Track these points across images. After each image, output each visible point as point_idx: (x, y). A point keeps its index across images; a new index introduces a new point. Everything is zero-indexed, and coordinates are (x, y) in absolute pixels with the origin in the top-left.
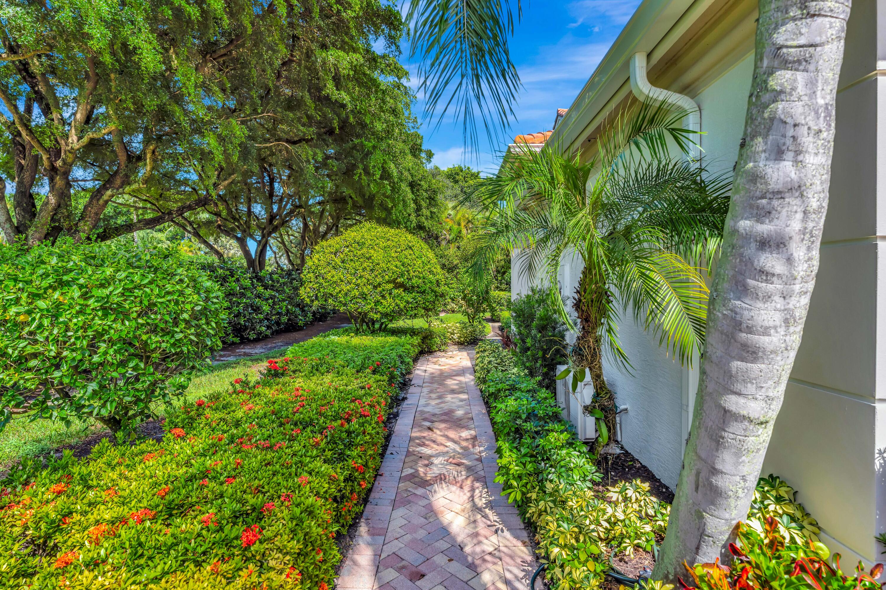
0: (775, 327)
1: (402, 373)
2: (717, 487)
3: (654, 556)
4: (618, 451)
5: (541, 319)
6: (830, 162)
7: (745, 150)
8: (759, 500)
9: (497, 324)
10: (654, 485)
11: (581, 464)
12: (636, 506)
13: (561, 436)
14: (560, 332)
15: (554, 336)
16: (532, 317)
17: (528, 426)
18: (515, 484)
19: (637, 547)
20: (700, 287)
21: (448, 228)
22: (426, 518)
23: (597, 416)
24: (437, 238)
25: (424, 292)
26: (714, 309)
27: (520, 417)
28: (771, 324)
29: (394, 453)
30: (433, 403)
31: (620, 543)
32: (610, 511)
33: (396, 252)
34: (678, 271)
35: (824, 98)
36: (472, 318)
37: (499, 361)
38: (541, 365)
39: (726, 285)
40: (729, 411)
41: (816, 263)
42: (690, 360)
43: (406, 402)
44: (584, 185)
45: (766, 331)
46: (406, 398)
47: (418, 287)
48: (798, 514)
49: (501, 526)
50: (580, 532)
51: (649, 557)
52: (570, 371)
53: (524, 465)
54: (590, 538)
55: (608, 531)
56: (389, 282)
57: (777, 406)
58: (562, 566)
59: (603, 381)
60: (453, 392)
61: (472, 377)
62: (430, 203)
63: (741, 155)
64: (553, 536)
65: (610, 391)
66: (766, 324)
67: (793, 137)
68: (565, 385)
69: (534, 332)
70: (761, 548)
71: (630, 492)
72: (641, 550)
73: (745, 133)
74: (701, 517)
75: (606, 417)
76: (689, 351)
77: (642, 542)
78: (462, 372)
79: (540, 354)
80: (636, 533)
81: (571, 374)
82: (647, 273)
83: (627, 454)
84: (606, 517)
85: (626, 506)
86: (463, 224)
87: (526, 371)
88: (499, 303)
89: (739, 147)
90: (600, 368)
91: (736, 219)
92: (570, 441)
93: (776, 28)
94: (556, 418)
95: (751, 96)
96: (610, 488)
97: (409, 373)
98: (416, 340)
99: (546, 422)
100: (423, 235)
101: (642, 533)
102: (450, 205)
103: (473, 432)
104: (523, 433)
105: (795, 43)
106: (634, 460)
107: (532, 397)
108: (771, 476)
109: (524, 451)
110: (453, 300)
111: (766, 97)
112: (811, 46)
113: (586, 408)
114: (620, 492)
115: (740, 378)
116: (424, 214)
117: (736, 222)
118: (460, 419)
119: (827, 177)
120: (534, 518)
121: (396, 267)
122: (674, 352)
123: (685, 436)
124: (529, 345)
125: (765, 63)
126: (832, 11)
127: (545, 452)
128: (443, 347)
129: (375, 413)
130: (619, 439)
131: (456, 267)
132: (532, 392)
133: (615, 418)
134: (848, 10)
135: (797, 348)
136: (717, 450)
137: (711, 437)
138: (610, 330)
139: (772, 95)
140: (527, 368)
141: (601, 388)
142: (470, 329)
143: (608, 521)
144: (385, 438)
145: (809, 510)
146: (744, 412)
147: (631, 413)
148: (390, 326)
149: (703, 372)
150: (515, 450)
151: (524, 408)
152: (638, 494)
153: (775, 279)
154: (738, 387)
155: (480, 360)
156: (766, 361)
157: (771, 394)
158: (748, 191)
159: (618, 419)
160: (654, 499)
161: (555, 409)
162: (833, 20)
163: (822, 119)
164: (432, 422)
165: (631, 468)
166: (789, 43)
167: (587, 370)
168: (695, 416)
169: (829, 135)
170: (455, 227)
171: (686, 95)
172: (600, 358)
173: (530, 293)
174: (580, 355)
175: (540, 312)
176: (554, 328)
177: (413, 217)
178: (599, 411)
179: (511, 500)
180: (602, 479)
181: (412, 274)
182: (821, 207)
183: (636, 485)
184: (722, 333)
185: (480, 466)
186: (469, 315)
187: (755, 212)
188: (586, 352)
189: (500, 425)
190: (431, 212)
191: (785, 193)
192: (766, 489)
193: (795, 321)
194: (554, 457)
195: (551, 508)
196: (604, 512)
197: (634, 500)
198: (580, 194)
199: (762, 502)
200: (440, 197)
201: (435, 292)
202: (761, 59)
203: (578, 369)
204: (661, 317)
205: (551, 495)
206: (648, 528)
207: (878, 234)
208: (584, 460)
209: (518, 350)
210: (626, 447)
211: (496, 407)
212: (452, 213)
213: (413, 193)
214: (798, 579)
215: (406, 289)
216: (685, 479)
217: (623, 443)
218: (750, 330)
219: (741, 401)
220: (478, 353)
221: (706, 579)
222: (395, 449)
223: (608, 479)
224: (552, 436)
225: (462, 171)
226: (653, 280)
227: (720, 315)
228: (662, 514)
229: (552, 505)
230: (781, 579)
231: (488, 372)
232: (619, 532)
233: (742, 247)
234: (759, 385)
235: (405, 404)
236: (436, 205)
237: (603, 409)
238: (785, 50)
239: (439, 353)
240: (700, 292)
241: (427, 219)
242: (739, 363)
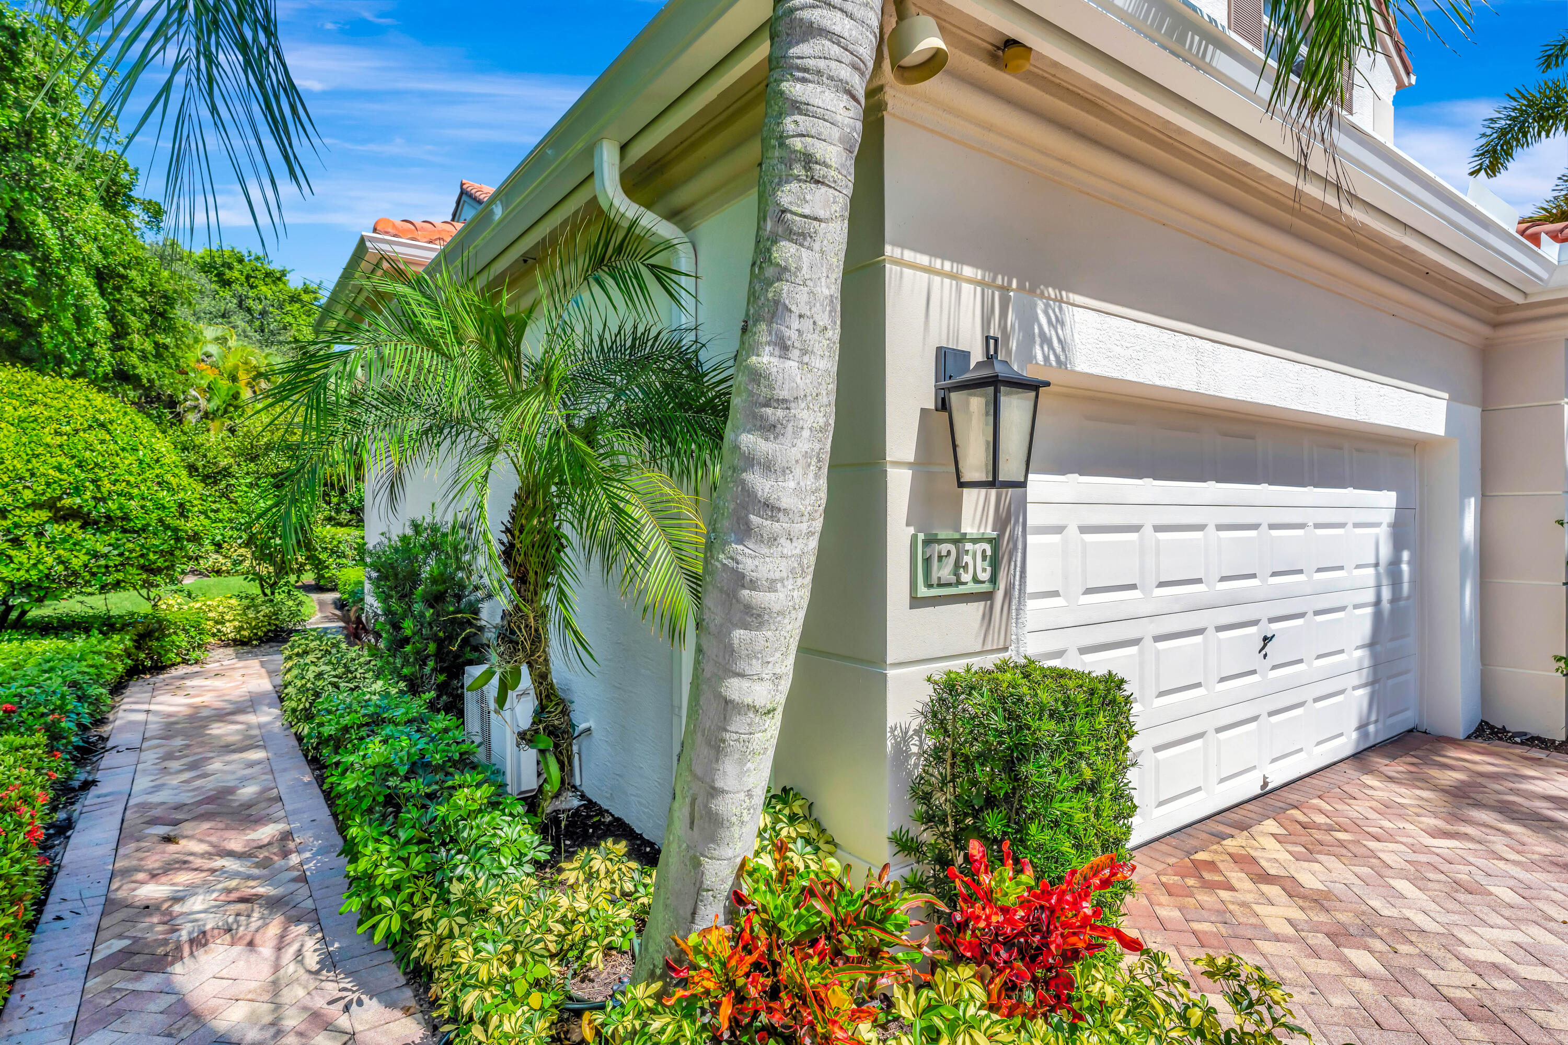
0: (782, 580)
1: (80, 725)
2: (717, 814)
3: (633, 956)
4: (576, 803)
5: (434, 581)
6: (836, 369)
7: (746, 337)
8: (769, 825)
9: (330, 597)
10: (633, 845)
11: (515, 836)
12: (606, 884)
13: (478, 794)
14: (470, 604)
15: (459, 612)
16: (414, 578)
17: (415, 786)
18: (386, 901)
19: (609, 949)
20: (697, 526)
21: (204, 383)
22: (170, 1035)
23: (542, 746)
24: (172, 403)
25: (144, 529)
26: (712, 557)
27: (395, 773)
28: (777, 575)
29: (66, 914)
30: (175, 781)
31: (582, 952)
32: (564, 902)
33: (57, 433)
34: (667, 501)
35: (828, 287)
36: (269, 585)
37: (341, 670)
38: (433, 670)
39: (726, 523)
40: (732, 702)
41: (823, 495)
42: (682, 637)
43: (94, 791)
44: (518, 345)
45: (772, 587)
46: (94, 783)
47: (126, 518)
48: (814, 834)
49: (355, 996)
50: (516, 950)
51: (627, 959)
52: (494, 673)
53: (406, 861)
54: (533, 954)
55: (562, 937)
56: (35, 505)
57: (785, 685)
58: (484, 1022)
59: (552, 684)
60: (228, 748)
61: (277, 712)
62: (153, 324)
63: (742, 343)
64: (467, 973)
65: (563, 701)
66: (771, 576)
67: (798, 330)
68: (482, 700)
69: (417, 607)
70: (767, 884)
71: (598, 864)
72: (614, 952)
73: (747, 314)
74: (697, 864)
75: (556, 746)
76: (681, 623)
77: (617, 940)
78: (252, 703)
79: (432, 647)
80: (607, 928)
81: (495, 681)
82: (622, 505)
83: (590, 804)
84: (558, 915)
85: (591, 888)
86: (243, 377)
87: (402, 685)
88: (335, 552)
89: (740, 332)
90: (546, 660)
91: (737, 430)
92: (494, 799)
93: (779, 184)
94: (465, 763)
95: (754, 264)
96: (563, 865)
97: (101, 721)
98: (119, 643)
99: (447, 774)
100: (131, 394)
101: (615, 924)
102: (210, 332)
103: (281, 827)
104: (402, 801)
105: (800, 211)
106: (602, 812)
107: (418, 731)
108: (784, 790)
109: (403, 835)
110: (219, 546)
111: (770, 272)
112: (816, 219)
113: (522, 735)
114: (581, 868)
115: (744, 652)
116: (136, 344)
117: (737, 436)
118: (249, 805)
119: (833, 387)
120: (427, 957)
121: (59, 469)
122: (662, 626)
123: (677, 749)
124: (408, 632)
125: (769, 225)
126: (835, 182)
127: (448, 828)
128: (194, 655)
129: (19, 825)
130: (578, 783)
131: (226, 473)
132: (417, 722)
133: (571, 745)
134: (851, 185)
135: (806, 606)
136: (717, 761)
137: (709, 743)
138: (562, 597)
139: (777, 270)
140: (404, 678)
141: (548, 696)
142: (266, 610)
143: (562, 921)
144: (42, 883)
145: (825, 824)
146: (748, 700)
147: (597, 734)
148: (35, 613)
149: (699, 650)
150: (386, 839)
151: (404, 754)
152: (608, 863)
153: (781, 515)
154: (742, 666)
155: (295, 672)
156: (773, 627)
157: (778, 671)
158: (751, 394)
159: (575, 748)
160: (634, 865)
161: (464, 747)
162: (837, 193)
163: (827, 313)
164: (176, 823)
165: (596, 826)
166: (794, 209)
167: (524, 669)
168: (689, 716)
169: (834, 334)
170: (224, 384)
171: (675, 224)
172: (546, 645)
173: (409, 532)
174: (511, 641)
175: (429, 568)
176: (459, 598)
177: (102, 350)
178: (545, 738)
179: (378, 937)
180: (551, 854)
181: (107, 486)
182: (827, 424)
183: (607, 848)
184: (721, 591)
185: (304, 891)
186: (261, 579)
187: (758, 423)
188: (522, 635)
189: (350, 797)
190: (156, 344)
191: (790, 402)
192: (778, 808)
193: (803, 570)
194: (465, 834)
195: (461, 926)
196: (556, 906)
197: (602, 875)
198: (510, 358)
199: (774, 829)
200: (180, 313)
201: (176, 530)
202: (765, 220)
203: (508, 667)
204: (644, 575)
205: (460, 902)
206: (625, 914)
207: (888, 459)
208: (519, 827)
209: (382, 645)
210: (589, 795)
211: (337, 764)
212: (213, 349)
213: (103, 293)
214: (807, 910)
215: (87, 522)
216: (676, 814)
217: (583, 788)
218: (753, 585)
219: (745, 684)
220: (290, 658)
221: (702, 948)
222: (69, 906)
223: (560, 853)
224: (460, 797)
225: (241, 261)
226: (630, 516)
227: (719, 565)
228: (645, 886)
229: (462, 920)
230: (790, 916)
231: (317, 695)
232: (580, 933)
233: (745, 470)
234: (765, 660)
235: (91, 798)
236: (170, 329)
237: (552, 732)
238: (789, 216)
239: (182, 670)
240: (696, 533)
241: (144, 357)
242: (742, 632)
